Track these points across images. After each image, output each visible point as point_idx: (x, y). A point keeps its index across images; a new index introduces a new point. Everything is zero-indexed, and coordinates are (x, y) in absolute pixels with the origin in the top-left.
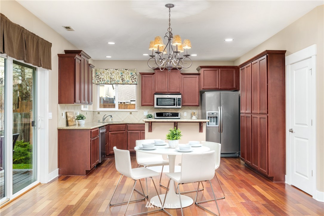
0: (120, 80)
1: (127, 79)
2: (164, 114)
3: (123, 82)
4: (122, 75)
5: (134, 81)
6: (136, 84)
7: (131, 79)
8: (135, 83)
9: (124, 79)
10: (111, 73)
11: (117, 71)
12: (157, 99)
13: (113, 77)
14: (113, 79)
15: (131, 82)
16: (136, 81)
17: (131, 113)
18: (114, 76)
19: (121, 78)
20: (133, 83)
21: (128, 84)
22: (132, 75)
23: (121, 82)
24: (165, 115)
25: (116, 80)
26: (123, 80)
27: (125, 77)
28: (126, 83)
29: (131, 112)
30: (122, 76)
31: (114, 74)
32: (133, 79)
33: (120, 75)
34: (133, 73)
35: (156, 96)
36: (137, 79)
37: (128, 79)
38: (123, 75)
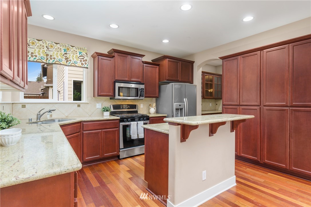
0: (64, 59)
1: (73, 59)
2: (121, 106)
3: (68, 63)
4: (65, 52)
5: (84, 63)
6: (87, 68)
7: (79, 60)
8: (86, 66)
9: (69, 59)
10: (47, 47)
11: (58, 45)
12: (119, 88)
13: (50, 53)
14: (51, 56)
15: (80, 65)
16: (87, 64)
17: (79, 106)
18: (52, 52)
19: (65, 57)
20: (83, 66)
21: (76, 66)
22: (81, 55)
23: (64, 62)
24: (123, 107)
25: (56, 58)
26: (67, 59)
27: (71, 56)
28: (73, 65)
29: (79, 104)
30: (66, 54)
31: (54, 50)
32: (82, 60)
33: (63, 53)
34: (83, 53)
35: (118, 85)
36: (87, 61)
37: (75, 60)
38: (67, 52)
